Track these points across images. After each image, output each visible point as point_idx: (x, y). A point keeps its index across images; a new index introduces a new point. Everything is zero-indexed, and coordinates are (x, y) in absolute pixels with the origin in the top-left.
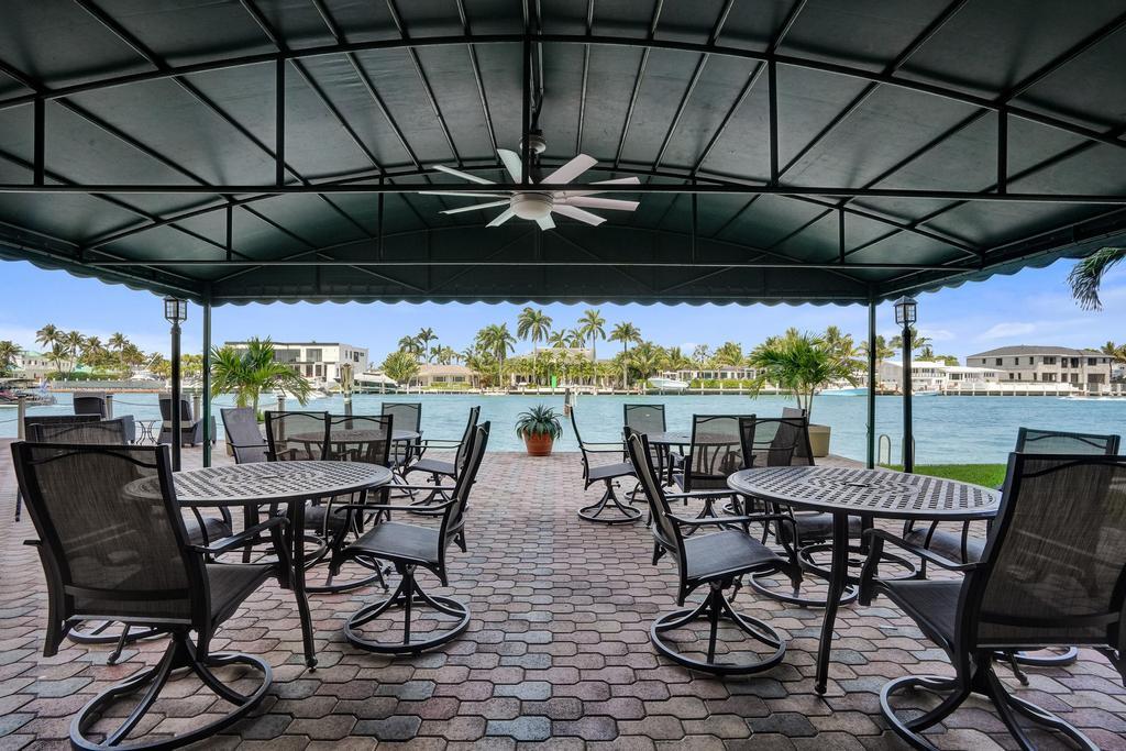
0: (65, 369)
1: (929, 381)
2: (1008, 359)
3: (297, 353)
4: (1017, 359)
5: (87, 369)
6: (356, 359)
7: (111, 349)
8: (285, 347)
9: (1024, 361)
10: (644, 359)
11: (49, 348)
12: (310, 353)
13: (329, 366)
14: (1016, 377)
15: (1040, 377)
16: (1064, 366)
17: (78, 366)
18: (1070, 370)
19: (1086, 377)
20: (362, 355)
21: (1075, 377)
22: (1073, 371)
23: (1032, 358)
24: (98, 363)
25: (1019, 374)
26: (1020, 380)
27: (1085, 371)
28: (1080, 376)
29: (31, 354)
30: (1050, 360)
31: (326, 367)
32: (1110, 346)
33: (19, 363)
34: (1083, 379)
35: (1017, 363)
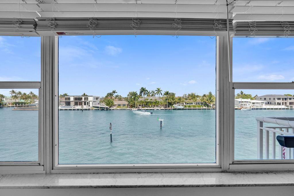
0: (17, 101)
1: (246, 105)
2: (268, 98)
3: (82, 98)
4: (270, 98)
5: (23, 101)
8: (78, 97)
9: (272, 99)
10: (172, 100)
12: (85, 98)
13: (90, 102)
14: (270, 103)
15: (276, 104)
16: (283, 100)
18: (284, 101)
19: (289, 103)
20: (98, 98)
21: (286, 103)
23: (274, 98)
24: (26, 99)
27: (289, 101)
28: (287, 103)
29: (8, 97)
30: (279, 99)
33: (5, 99)
34: (288, 104)
35: (270, 100)
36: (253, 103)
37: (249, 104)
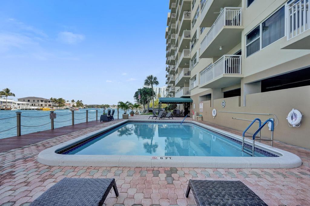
1: (11, 106)
2: (31, 100)
4: (34, 100)
9: (36, 101)
14: (34, 105)
15: (40, 105)
16: (44, 102)
22: (46, 104)
23: (38, 101)
25: (35, 104)
26: (35, 105)
27: (48, 104)
28: (47, 105)
30: (42, 101)
32: (52, 98)
35: (34, 101)
36: (18, 104)
37: (14, 105)
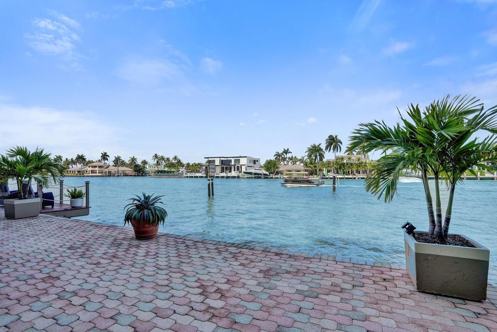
0: (160, 169)
3: (231, 161)
5: (166, 169)
6: (255, 163)
7: (173, 161)
8: (226, 159)
11: (155, 162)
12: (235, 161)
13: (242, 166)
17: (164, 168)
20: (257, 161)
24: (170, 167)
29: (151, 164)
31: (241, 167)
33: (148, 167)
